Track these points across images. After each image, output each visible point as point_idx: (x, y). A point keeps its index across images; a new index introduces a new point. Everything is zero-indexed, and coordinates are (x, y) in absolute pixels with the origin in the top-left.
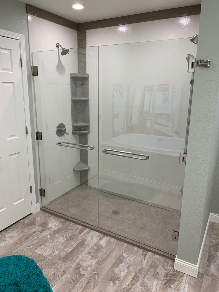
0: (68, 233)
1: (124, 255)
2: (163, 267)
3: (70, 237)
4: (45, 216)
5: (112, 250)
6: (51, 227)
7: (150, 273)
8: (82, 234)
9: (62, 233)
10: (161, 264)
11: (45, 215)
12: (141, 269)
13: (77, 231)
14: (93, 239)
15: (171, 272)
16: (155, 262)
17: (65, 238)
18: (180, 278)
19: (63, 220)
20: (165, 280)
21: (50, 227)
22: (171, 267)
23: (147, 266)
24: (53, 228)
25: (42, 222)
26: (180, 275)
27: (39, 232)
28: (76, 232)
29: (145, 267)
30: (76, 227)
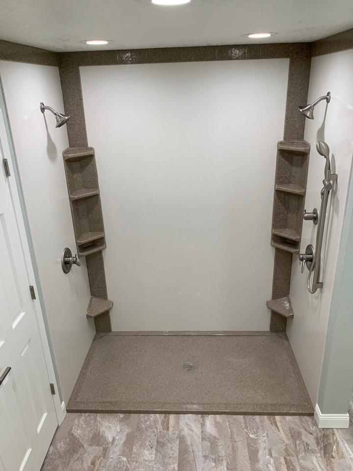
0: (149, 437)
1: (251, 436)
2: (307, 431)
3: (157, 442)
4: (86, 422)
5: (231, 436)
6: (114, 439)
7: (299, 449)
8: (171, 429)
9: (139, 442)
10: (302, 428)
11: (83, 418)
12: (286, 448)
13: (160, 427)
14: (192, 430)
15: (319, 435)
16: (293, 429)
17: (152, 448)
18: (333, 437)
19: (121, 416)
20: (321, 449)
21: (110, 439)
22: (314, 427)
23: (289, 439)
24: (117, 438)
25: (91, 435)
26: (330, 433)
27: (102, 458)
28: (159, 430)
29: (288, 442)
30: (151, 419)
